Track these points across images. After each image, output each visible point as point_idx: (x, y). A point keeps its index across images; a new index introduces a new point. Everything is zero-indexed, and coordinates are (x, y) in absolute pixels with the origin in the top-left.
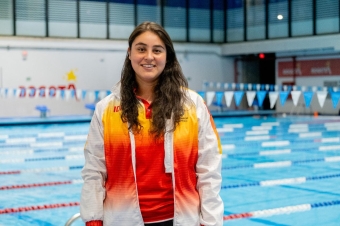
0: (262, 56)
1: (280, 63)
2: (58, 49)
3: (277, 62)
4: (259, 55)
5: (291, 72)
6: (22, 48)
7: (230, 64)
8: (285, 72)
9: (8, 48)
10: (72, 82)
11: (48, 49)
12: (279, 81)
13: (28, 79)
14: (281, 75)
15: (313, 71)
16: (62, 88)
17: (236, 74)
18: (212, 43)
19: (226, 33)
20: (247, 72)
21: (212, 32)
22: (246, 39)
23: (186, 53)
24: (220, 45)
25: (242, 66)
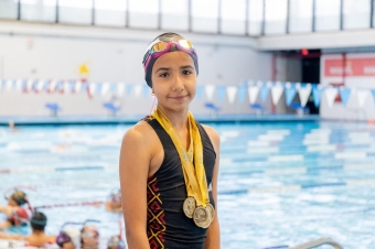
0: (305, 53)
1: (327, 62)
3: (323, 59)
4: (301, 51)
5: (339, 70)
6: (27, 35)
7: (268, 58)
8: (333, 70)
9: (12, 34)
10: (84, 76)
11: (58, 36)
12: (324, 80)
13: (34, 71)
14: (328, 74)
15: (367, 70)
17: (275, 72)
18: (247, 35)
19: (263, 24)
20: (288, 70)
21: (247, 23)
22: (287, 32)
23: (217, 46)
24: (256, 37)
25: (281, 63)
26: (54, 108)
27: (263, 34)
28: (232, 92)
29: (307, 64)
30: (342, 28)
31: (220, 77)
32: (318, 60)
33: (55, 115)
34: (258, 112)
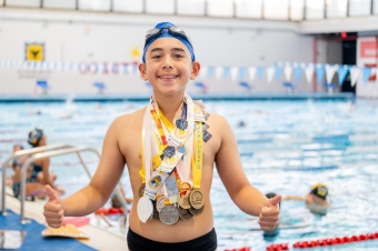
0: (344, 36)
1: (363, 44)
2: (122, 24)
3: (360, 41)
4: (340, 34)
5: (373, 52)
6: (84, 22)
7: (310, 41)
8: (368, 52)
9: (71, 22)
10: (136, 59)
11: (112, 24)
12: (361, 61)
13: (91, 55)
14: (363, 55)
16: (126, 65)
17: (316, 53)
18: (289, 20)
19: (305, 10)
20: (328, 52)
21: (289, 9)
22: (325, 17)
23: (259, 31)
24: (297, 22)
25: (322, 46)
26: (100, 86)
27: (304, 19)
28: (271, 72)
29: (347, 46)
30: (372, 12)
31: (263, 58)
32: (354, 42)
33: (101, 92)
34: (289, 89)
